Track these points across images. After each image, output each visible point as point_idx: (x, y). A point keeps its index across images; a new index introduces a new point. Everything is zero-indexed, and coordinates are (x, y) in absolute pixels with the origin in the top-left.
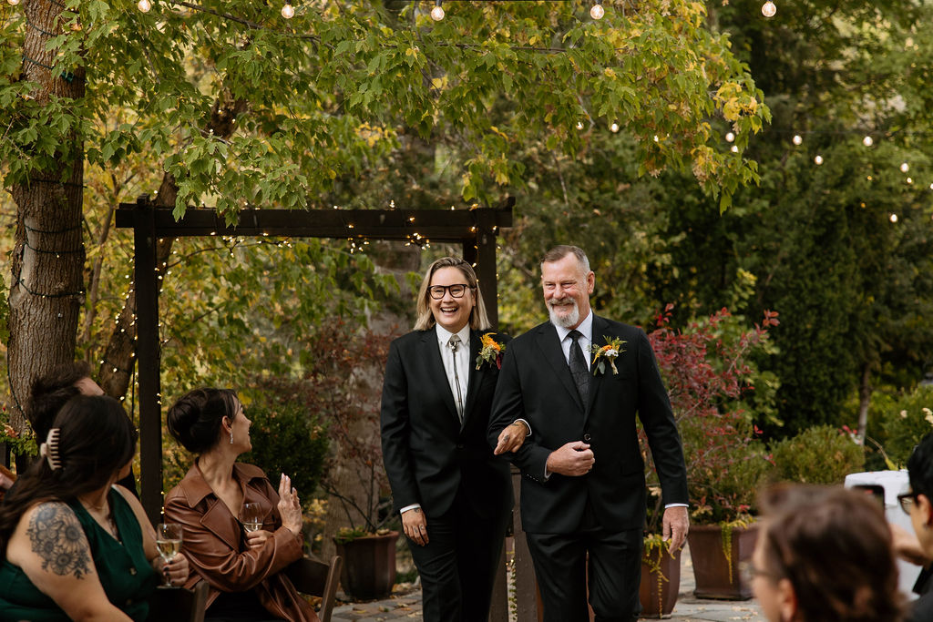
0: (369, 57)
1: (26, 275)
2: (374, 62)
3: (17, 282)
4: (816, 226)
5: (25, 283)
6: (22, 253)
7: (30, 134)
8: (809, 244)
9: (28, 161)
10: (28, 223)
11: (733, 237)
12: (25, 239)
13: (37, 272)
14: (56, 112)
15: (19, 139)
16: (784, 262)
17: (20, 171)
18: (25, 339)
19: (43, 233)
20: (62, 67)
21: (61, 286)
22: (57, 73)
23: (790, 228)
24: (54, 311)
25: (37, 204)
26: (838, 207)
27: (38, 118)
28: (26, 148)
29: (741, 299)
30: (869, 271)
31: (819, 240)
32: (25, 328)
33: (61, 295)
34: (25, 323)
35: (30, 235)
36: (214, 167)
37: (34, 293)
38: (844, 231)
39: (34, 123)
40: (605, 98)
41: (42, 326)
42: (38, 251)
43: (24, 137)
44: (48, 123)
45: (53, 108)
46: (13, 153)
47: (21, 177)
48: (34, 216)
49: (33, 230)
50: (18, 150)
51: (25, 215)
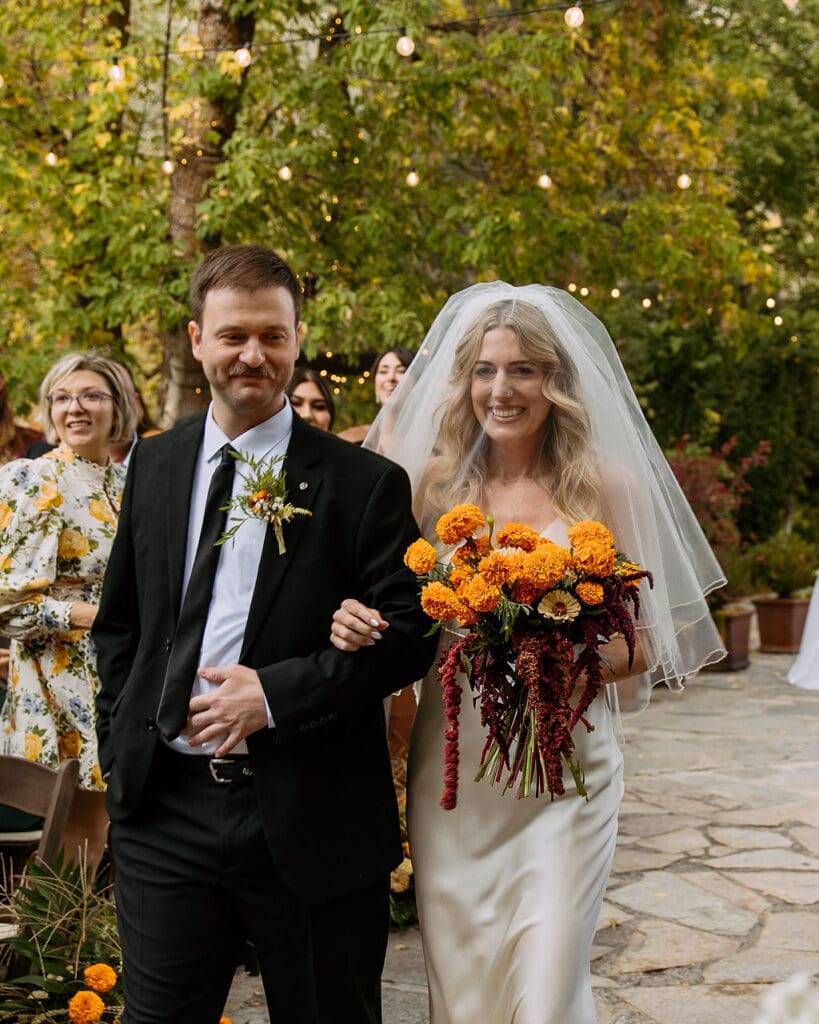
0: (474, 222)
2: (481, 226)
4: (763, 376)
5: (170, 413)
6: (167, 388)
7: (179, 286)
8: (757, 390)
10: (174, 362)
11: (694, 385)
12: (170, 378)
15: (172, 290)
16: (737, 404)
20: (205, 229)
22: (201, 233)
23: (742, 378)
26: (780, 360)
27: (186, 271)
28: (176, 298)
29: (708, 434)
30: (800, 412)
31: (766, 388)
35: (175, 373)
36: (345, 315)
38: (783, 381)
40: (665, 260)
42: (183, 387)
43: (176, 288)
46: (166, 302)
47: (173, 322)
48: (178, 356)
49: (178, 369)
50: (170, 299)
51: (172, 355)
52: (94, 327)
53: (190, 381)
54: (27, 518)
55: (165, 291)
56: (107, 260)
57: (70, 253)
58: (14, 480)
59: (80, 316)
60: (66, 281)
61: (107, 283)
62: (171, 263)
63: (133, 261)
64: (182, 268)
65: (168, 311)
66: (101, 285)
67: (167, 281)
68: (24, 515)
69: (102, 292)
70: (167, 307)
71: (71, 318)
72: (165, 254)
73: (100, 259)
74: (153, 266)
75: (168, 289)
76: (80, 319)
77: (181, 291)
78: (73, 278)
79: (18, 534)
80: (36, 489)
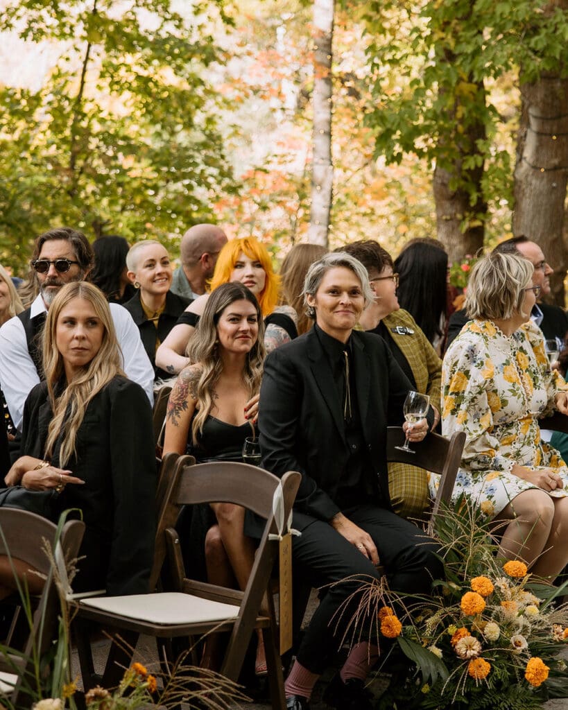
1: (528, 153)
3: (520, 160)
5: (528, 159)
6: (525, 135)
7: (539, 41)
9: (537, 63)
10: (532, 111)
12: (528, 125)
13: (538, 150)
14: (561, 22)
15: (532, 45)
17: (533, 70)
18: (527, 204)
19: (543, 119)
21: (556, 161)
24: (550, 181)
25: (540, 95)
27: (545, 27)
28: (535, 52)
32: (527, 195)
33: (555, 168)
34: (528, 191)
35: (532, 121)
37: (535, 168)
39: (544, 31)
41: (541, 193)
42: (539, 134)
43: (536, 43)
44: (555, 31)
45: (558, 19)
46: (527, 56)
47: (532, 75)
48: (537, 105)
49: (535, 117)
50: (530, 53)
51: (530, 105)
52: (460, 80)
53: (547, 128)
54: (477, 384)
55: (525, 46)
56: (474, 18)
57: (441, 12)
58: (467, 356)
59: (448, 69)
60: (436, 37)
61: (474, 40)
62: (532, 18)
63: (498, 20)
64: (542, 24)
65: (528, 66)
66: (468, 43)
67: (528, 36)
68: (475, 381)
69: (469, 49)
70: (527, 61)
71: (440, 72)
72: (527, 12)
73: (466, 17)
74: (516, 23)
75: (528, 44)
76: (448, 74)
77: (540, 47)
78: (443, 35)
79: (471, 395)
80: (482, 363)
